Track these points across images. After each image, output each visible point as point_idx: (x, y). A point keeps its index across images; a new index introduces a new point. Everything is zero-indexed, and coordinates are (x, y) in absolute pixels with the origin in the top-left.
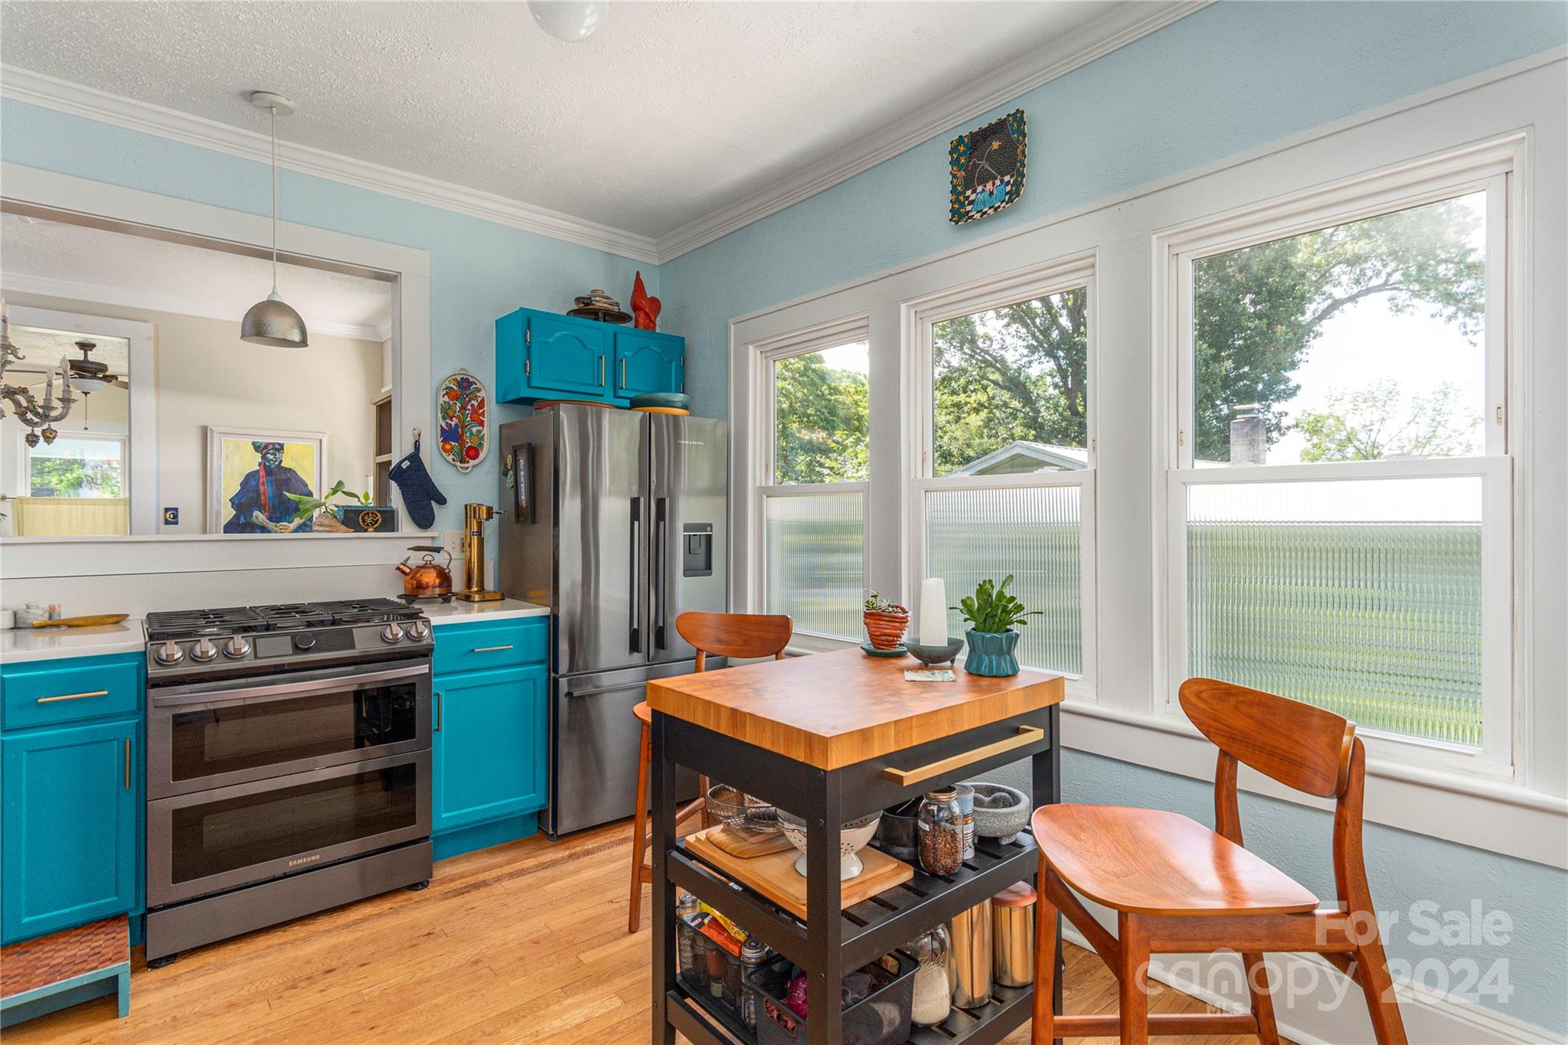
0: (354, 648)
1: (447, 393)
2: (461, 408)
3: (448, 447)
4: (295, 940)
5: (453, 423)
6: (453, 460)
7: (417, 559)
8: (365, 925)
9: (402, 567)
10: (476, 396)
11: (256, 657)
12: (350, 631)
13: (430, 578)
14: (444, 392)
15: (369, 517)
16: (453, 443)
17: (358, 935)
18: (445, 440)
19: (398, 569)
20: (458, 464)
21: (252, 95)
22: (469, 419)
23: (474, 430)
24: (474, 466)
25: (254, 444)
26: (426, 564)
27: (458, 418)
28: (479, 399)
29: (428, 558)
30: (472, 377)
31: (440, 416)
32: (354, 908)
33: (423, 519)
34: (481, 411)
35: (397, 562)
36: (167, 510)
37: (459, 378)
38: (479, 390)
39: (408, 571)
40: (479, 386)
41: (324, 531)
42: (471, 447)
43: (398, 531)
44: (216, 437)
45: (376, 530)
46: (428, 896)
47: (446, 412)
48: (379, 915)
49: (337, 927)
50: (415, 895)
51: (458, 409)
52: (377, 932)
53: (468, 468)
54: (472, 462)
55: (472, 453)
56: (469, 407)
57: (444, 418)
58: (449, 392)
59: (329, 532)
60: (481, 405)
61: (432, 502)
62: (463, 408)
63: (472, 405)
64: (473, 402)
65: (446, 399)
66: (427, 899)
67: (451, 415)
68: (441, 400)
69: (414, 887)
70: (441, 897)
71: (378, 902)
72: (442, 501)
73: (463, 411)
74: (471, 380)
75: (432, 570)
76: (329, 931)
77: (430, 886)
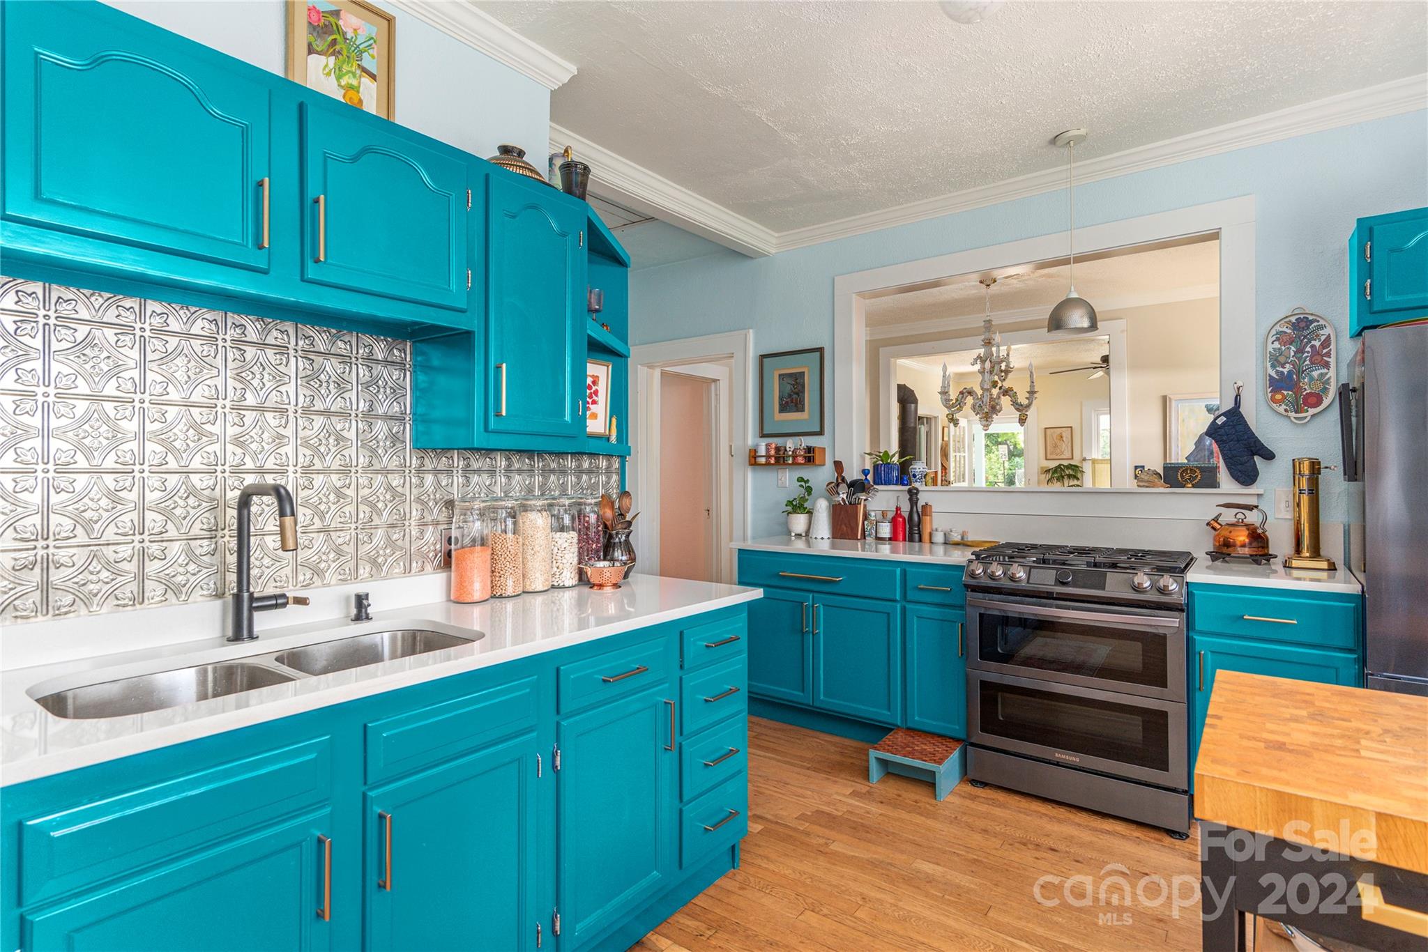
0: (1104, 589)
1: (1278, 339)
2: (1295, 353)
3: (1278, 397)
4: (1054, 817)
5: (1285, 371)
6: (1286, 410)
7: (1229, 516)
8: (1107, 837)
9: (1212, 522)
10: (1318, 336)
11: (1028, 583)
12: (1104, 575)
13: (1242, 537)
14: (1274, 338)
15: (1187, 473)
16: (1285, 393)
17: (1094, 839)
18: (1276, 390)
19: (1208, 524)
20: (1292, 415)
21: (1054, 140)
22: (1307, 362)
23: (1315, 374)
24: (1313, 416)
25: (1206, 406)
26: (1238, 522)
27: (1293, 364)
28: (1323, 338)
29: (1240, 516)
30: (1312, 314)
31: (1269, 365)
32: (1111, 820)
33: (1246, 476)
34: (1325, 351)
35: (1210, 518)
36: (1136, 467)
37: (1293, 319)
38: (1322, 327)
39: (1218, 527)
40: (1322, 322)
41: (1143, 486)
42: (1310, 394)
43: (1219, 487)
44: (1173, 403)
45: (1194, 486)
46: (1177, 847)
47: (1276, 361)
48: (1124, 836)
49: (1087, 826)
50: (1168, 840)
51: (1292, 354)
52: (1109, 847)
53: (1306, 417)
54: (1312, 411)
55: (1313, 400)
56: (1308, 349)
57: (1273, 366)
58: (1280, 337)
59: (1147, 487)
60: (1326, 343)
61: (1256, 458)
62: (1300, 351)
63: (1313, 347)
64: (1313, 342)
65: (1277, 345)
66: (1175, 849)
67: (1283, 361)
68: (1270, 348)
69: (1171, 833)
70: (1187, 854)
71: (1134, 827)
72: (1269, 456)
73: (1299, 355)
74: (1311, 318)
75: (1244, 528)
76: (1079, 825)
77: (1187, 840)
